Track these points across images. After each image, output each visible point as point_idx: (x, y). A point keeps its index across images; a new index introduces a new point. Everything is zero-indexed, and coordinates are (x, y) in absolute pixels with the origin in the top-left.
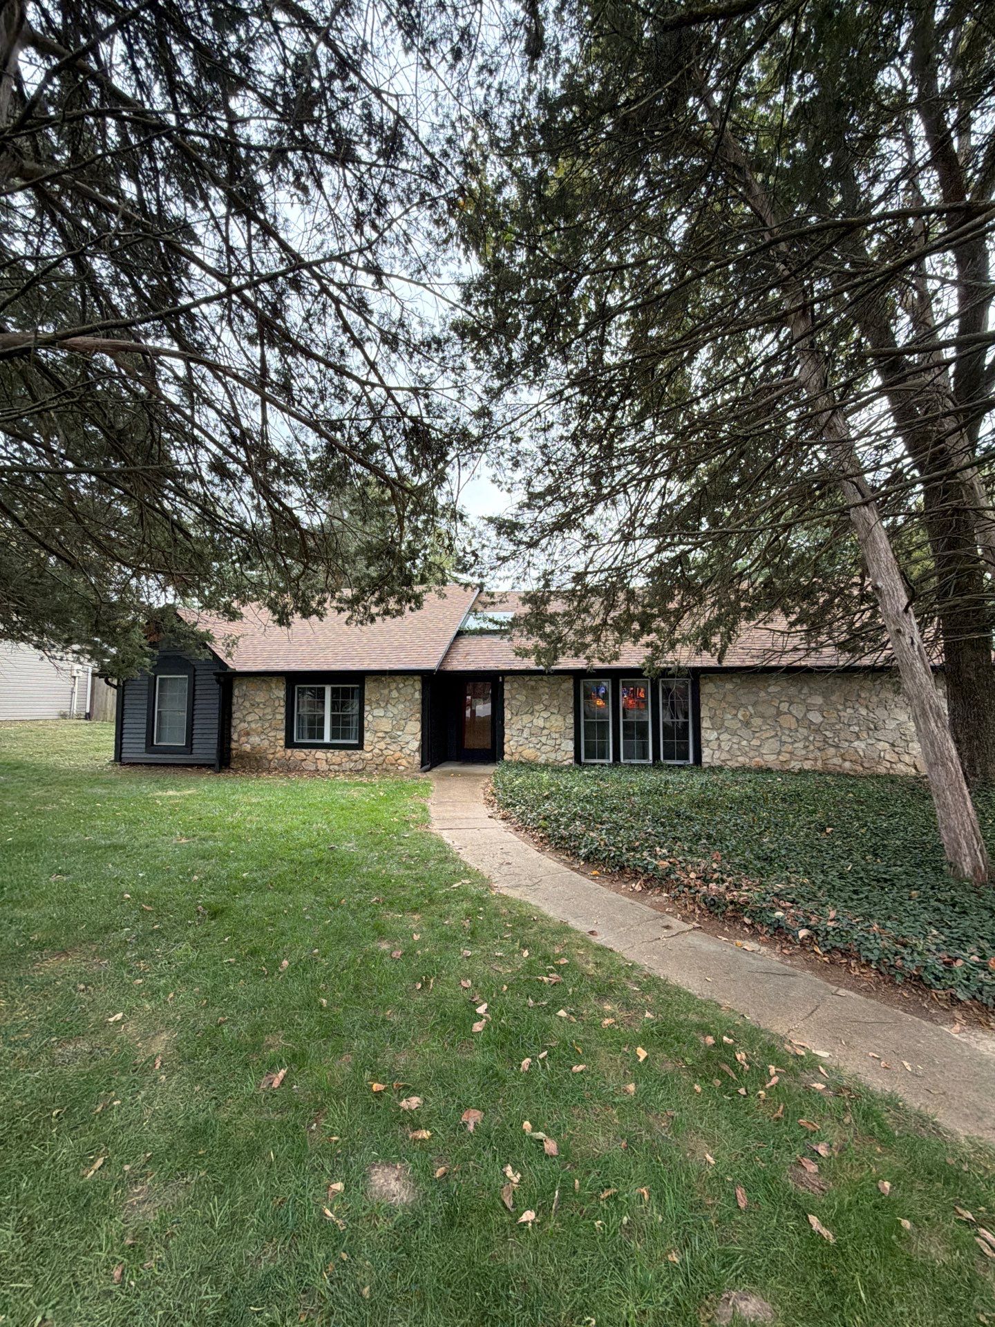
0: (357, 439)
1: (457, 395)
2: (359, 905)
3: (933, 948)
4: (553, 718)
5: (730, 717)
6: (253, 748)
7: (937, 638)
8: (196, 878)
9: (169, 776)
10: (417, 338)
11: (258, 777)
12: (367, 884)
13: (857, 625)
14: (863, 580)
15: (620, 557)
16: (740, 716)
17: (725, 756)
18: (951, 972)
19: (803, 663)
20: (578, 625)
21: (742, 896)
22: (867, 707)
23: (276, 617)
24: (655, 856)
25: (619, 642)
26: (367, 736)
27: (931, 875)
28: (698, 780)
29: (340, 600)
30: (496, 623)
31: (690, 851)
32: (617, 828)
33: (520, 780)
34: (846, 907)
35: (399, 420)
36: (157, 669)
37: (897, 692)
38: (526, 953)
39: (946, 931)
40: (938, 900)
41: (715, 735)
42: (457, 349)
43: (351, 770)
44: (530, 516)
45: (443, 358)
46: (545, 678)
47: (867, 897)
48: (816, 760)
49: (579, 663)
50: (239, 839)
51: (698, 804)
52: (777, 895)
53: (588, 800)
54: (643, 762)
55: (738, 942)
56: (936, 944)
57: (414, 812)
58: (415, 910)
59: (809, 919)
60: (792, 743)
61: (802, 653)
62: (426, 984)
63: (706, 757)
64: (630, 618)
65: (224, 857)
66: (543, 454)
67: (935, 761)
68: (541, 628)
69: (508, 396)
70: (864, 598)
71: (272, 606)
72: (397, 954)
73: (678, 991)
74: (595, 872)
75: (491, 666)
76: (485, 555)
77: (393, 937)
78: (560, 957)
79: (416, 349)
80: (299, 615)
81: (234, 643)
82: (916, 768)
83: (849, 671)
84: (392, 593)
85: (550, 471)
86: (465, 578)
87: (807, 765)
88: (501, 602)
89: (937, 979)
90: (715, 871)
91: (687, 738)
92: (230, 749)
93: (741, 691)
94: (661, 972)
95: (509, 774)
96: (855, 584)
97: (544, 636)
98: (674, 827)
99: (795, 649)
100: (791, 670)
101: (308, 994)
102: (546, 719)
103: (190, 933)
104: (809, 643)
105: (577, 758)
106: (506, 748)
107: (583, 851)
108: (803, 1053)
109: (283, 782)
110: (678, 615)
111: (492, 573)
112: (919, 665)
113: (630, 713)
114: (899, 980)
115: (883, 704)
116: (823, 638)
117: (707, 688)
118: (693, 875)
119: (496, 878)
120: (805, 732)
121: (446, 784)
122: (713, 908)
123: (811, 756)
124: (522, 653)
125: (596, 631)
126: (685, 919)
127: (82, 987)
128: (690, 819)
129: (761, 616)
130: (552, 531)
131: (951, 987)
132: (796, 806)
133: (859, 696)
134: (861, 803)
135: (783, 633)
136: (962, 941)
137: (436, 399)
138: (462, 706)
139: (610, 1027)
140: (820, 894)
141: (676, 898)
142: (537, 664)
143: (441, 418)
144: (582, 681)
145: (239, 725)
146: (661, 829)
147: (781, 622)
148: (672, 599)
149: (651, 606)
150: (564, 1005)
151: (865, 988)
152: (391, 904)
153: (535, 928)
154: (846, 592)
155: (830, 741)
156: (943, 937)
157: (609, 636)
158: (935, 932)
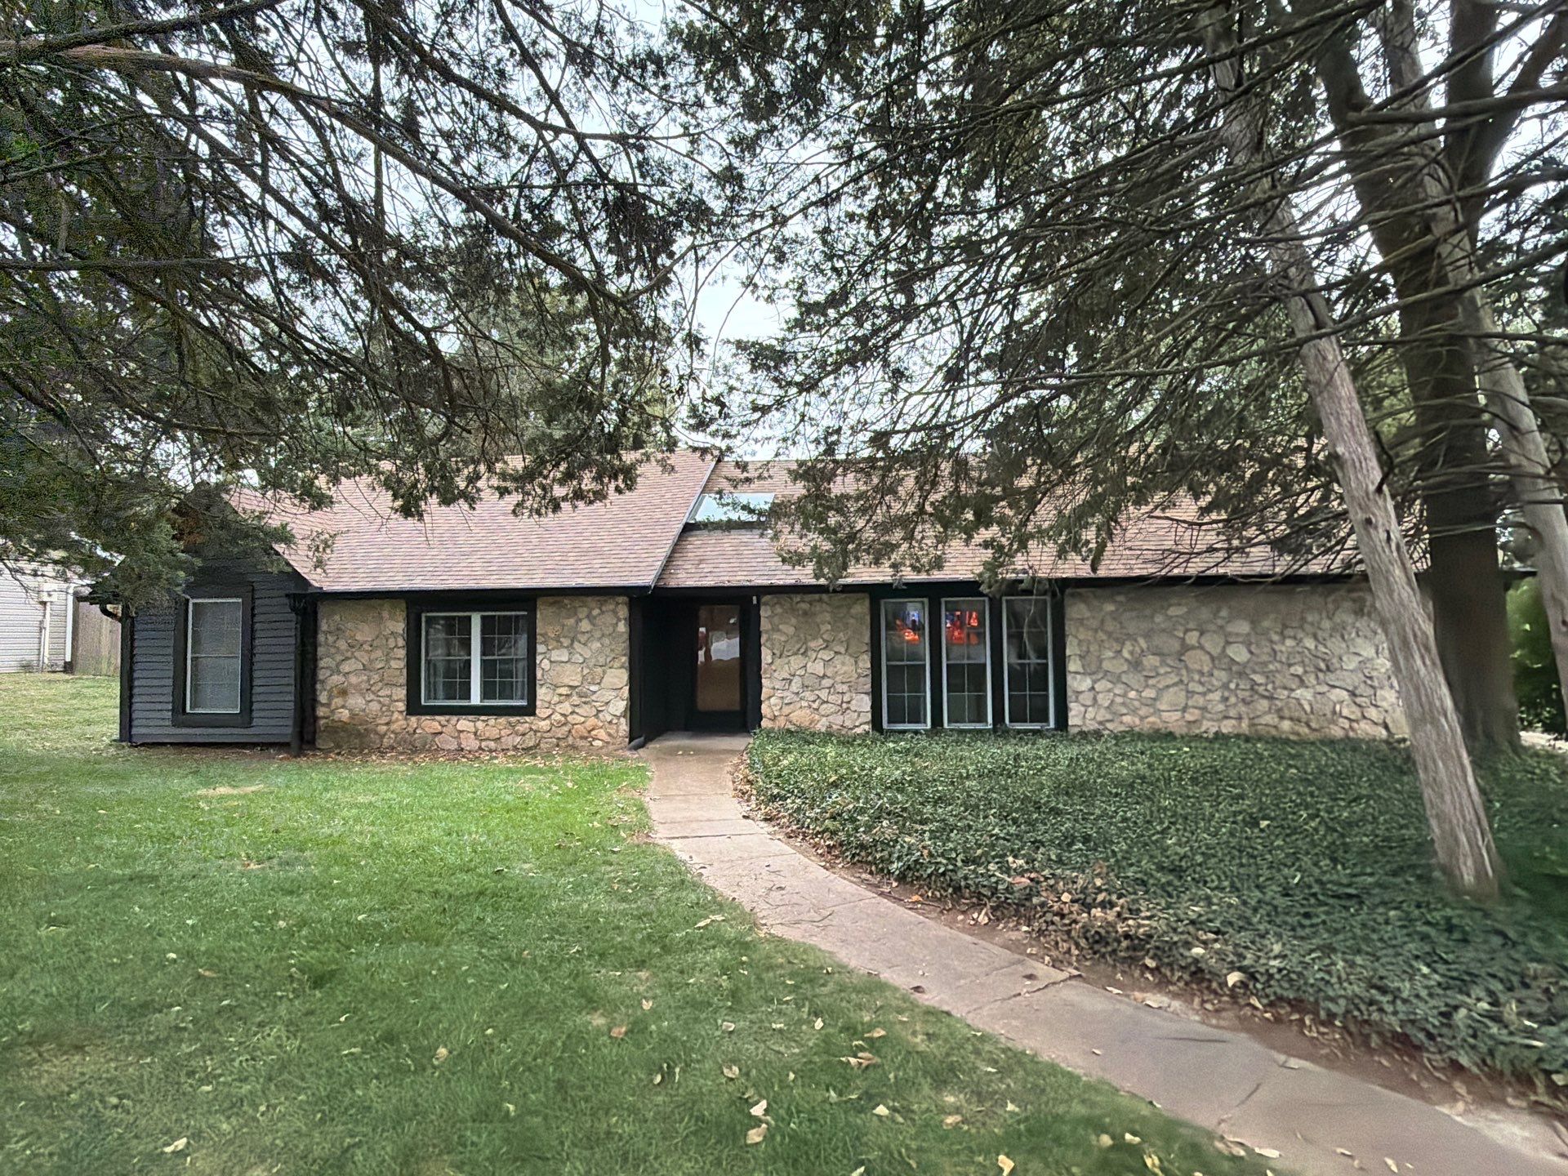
0: (527, 216)
1: (689, 147)
2: (551, 959)
3: (1424, 993)
4: (838, 659)
5: (1110, 654)
6: (353, 716)
7: (1419, 532)
8: (282, 924)
9: (214, 764)
10: (624, 53)
11: (365, 762)
12: (562, 925)
13: (1301, 512)
14: (1311, 443)
15: (946, 407)
16: (1126, 654)
17: (1103, 715)
18: (1449, 1026)
19: (1221, 571)
20: (879, 516)
21: (1140, 925)
22: (1315, 637)
23: (399, 503)
24: (1007, 870)
25: (942, 540)
26: (541, 692)
27: (1416, 888)
28: (1065, 753)
29: (504, 476)
30: (751, 511)
31: (1060, 861)
32: (946, 829)
33: (791, 758)
34: (1295, 937)
35: (596, 187)
36: (192, 589)
37: (1359, 612)
38: (819, 1024)
39: (1441, 967)
40: (1428, 923)
41: (1088, 682)
42: (688, 73)
43: (515, 748)
44: (804, 342)
45: (666, 88)
46: (825, 597)
47: (1324, 922)
48: (1240, 718)
49: (881, 574)
50: (343, 860)
51: (1065, 790)
52: (1193, 922)
53: (899, 786)
54: (979, 726)
55: (1137, 994)
56: (1427, 987)
57: (624, 811)
58: (641, 964)
59: (1242, 957)
60: (1204, 694)
61: (1221, 555)
62: (668, 1075)
63: (1074, 719)
64: (959, 502)
65: (323, 889)
66: (825, 243)
67: (1422, 714)
68: (822, 519)
69: (768, 152)
70: (1313, 469)
71: (392, 484)
72: (619, 1031)
73: (1053, 1069)
74: (915, 898)
75: (740, 579)
76: (734, 401)
77: (610, 1007)
78: (871, 1026)
79: (623, 71)
80: (434, 500)
81: (327, 546)
82: (1386, 727)
83: (1292, 580)
84: (586, 465)
85: (834, 269)
86: (701, 439)
87: (1227, 727)
88: (760, 477)
89: (1431, 1037)
90: (1100, 890)
91: (1046, 689)
92: (316, 719)
93: (1128, 615)
94: (1028, 1043)
95: (773, 750)
96: (1299, 449)
97: (828, 532)
98: (1031, 824)
99: (1211, 550)
100: (1203, 581)
101: (483, 1096)
102: (826, 663)
103: (282, 1010)
104: (1229, 540)
105: (876, 722)
106: (764, 709)
107: (895, 866)
108: (1242, 1153)
109: (405, 769)
110: (1032, 498)
111: (745, 431)
112: (1398, 572)
113: (956, 650)
114: (1375, 1041)
115: (1340, 630)
116: (1251, 532)
117: (1076, 611)
118: (1066, 897)
119: (762, 910)
120: (1222, 675)
121: (671, 767)
122: (1098, 943)
123: (1232, 713)
124: (794, 559)
125: (907, 523)
126: (1056, 964)
127: (114, 1101)
128: (1056, 812)
129: (1157, 498)
130: (837, 367)
131: (1450, 1048)
132: (1213, 790)
133: (1303, 619)
134: (1310, 783)
135: (1191, 524)
136: (1464, 982)
137: (654, 153)
138: (694, 643)
139: (956, 1127)
140: (1255, 920)
141: (1041, 932)
142: (817, 577)
143: (664, 183)
144: (882, 602)
145: (329, 679)
146: (1013, 830)
147: (1187, 507)
148: (1023, 471)
149: (990, 482)
150: (882, 1099)
151: (1327, 1056)
152: (602, 955)
153: (831, 986)
154: (1285, 461)
155: (1261, 690)
156: (1437, 977)
157: (928, 532)
158: (1425, 970)
